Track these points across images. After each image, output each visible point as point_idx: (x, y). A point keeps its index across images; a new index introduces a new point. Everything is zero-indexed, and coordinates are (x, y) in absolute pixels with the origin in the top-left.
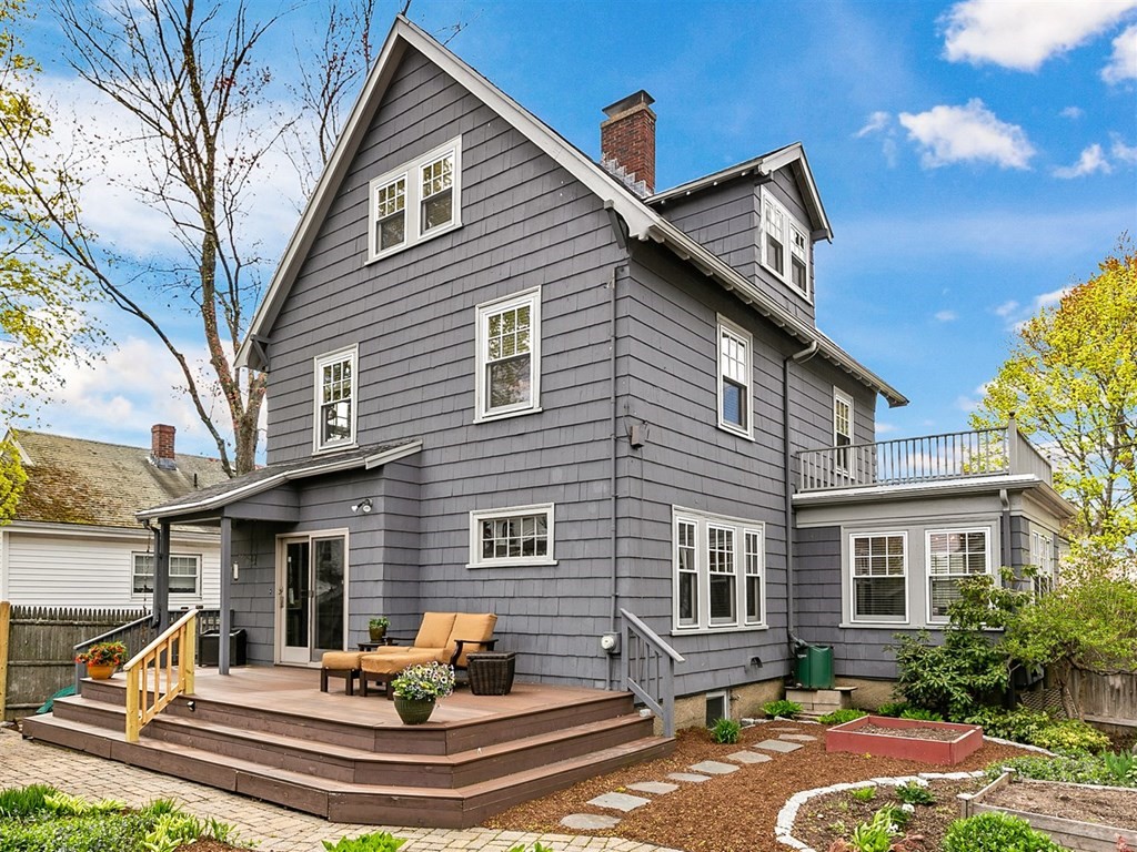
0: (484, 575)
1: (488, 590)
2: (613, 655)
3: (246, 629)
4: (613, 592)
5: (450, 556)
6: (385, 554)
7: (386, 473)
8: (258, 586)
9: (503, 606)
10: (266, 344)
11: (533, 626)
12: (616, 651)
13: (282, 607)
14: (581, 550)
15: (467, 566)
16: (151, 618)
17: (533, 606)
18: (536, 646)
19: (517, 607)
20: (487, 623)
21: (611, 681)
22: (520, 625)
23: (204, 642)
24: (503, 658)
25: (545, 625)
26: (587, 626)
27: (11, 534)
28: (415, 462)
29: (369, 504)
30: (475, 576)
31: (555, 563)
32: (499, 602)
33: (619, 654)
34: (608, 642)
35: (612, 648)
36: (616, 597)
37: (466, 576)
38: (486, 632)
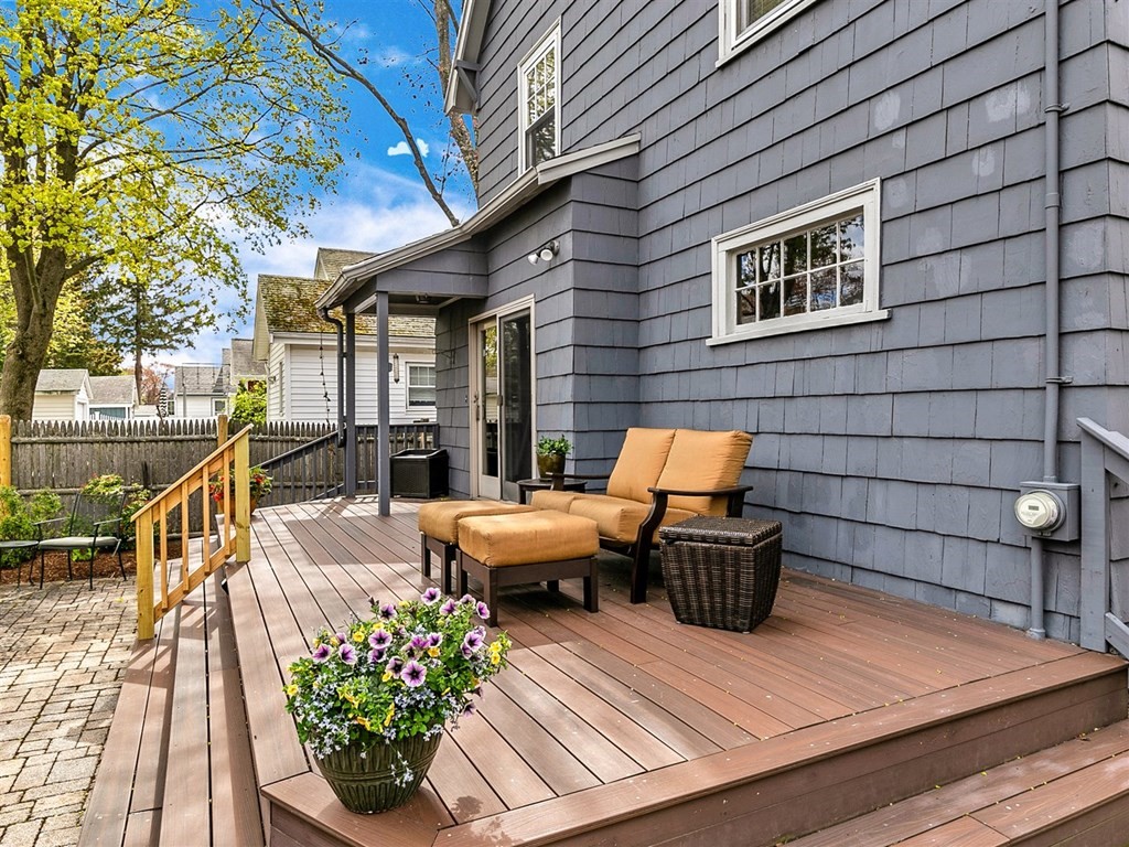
0: (736, 356)
1: (746, 384)
2: (1053, 545)
3: (449, 450)
4: (1052, 374)
5: (682, 327)
6: (576, 330)
7: (575, 191)
8: (457, 391)
9: (772, 416)
10: (475, 72)
11: (834, 457)
12: (1066, 535)
13: (478, 419)
14: (951, 276)
15: (709, 342)
16: (337, 434)
17: (832, 415)
18: (841, 500)
19: (798, 416)
20: (727, 450)
21: (1046, 612)
22: (805, 454)
23: (396, 466)
24: (742, 542)
25: (861, 457)
26: (972, 462)
27: (292, 347)
28: (628, 172)
29: (552, 249)
30: (723, 358)
31: (884, 315)
32: (765, 407)
33: (1077, 543)
34: (1037, 509)
35: (1053, 527)
36: (1062, 387)
37: (707, 360)
38: (726, 472)
